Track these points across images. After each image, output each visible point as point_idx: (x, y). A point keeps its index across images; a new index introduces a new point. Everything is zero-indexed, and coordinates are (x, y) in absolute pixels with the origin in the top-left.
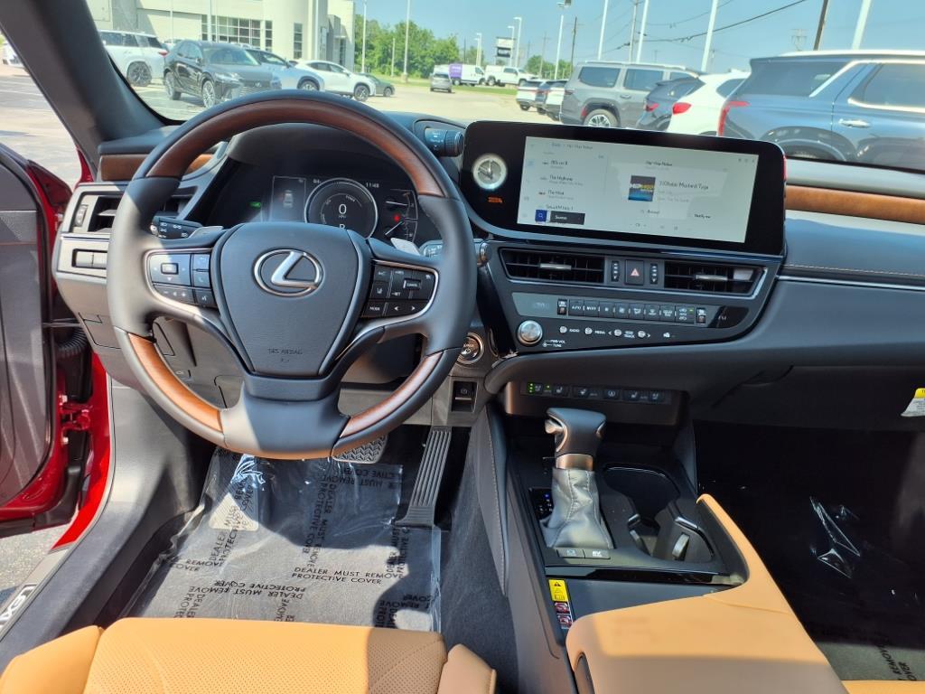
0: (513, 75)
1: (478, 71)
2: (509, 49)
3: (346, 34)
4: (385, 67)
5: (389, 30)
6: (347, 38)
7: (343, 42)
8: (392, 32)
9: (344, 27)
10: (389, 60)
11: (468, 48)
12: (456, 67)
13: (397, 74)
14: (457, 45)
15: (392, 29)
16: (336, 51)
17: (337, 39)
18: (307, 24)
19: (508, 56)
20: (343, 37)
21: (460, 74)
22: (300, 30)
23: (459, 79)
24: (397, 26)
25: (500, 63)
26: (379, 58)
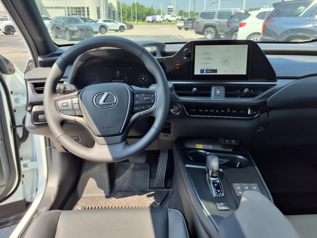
0: (175, 17)
1: (162, 17)
2: (172, 9)
3: (115, 9)
4: (129, 19)
5: (130, 6)
6: (115, 10)
7: (114, 12)
8: (131, 7)
9: (114, 7)
10: (130, 16)
11: (158, 10)
12: (154, 17)
13: (134, 21)
14: (153, 9)
15: (131, 5)
16: (112, 15)
17: (112, 11)
18: (101, 6)
19: (172, 11)
20: (114, 10)
21: (156, 19)
22: (99, 9)
23: (155, 20)
24: (132, 4)
25: (169, 14)
26: (127, 16)
